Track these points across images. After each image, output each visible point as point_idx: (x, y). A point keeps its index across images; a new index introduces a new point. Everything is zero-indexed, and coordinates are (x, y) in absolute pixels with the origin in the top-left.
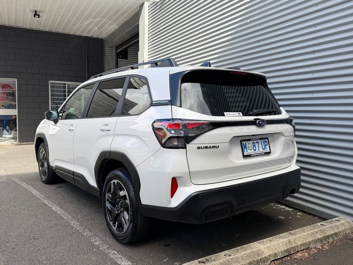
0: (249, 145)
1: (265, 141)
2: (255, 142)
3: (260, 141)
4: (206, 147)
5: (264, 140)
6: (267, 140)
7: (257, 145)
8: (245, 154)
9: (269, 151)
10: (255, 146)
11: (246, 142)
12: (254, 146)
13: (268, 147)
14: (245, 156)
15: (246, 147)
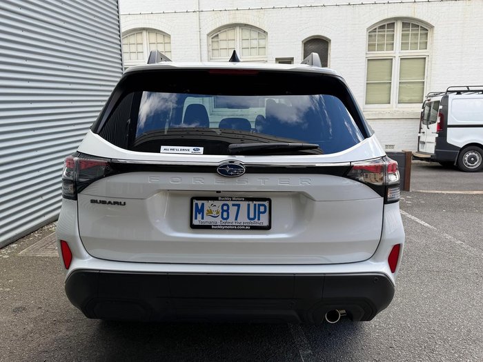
1: (261, 205)
2: (230, 203)
3: (244, 205)
4: (104, 202)
5: (257, 203)
6: (265, 203)
7: (233, 210)
8: (196, 222)
9: (266, 224)
10: (227, 211)
11: (205, 202)
12: (223, 211)
13: (264, 216)
14: (193, 227)
15: (200, 211)
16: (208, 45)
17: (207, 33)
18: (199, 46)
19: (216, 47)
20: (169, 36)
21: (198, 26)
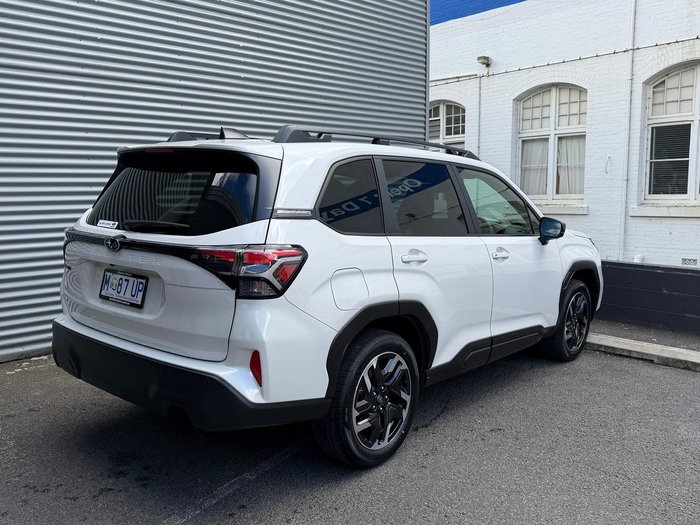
0: (114, 279)
1: (141, 283)
2: (124, 278)
3: (131, 280)
5: (140, 280)
6: (144, 281)
7: (125, 283)
8: (103, 293)
9: (140, 303)
10: (120, 285)
11: (111, 274)
13: (140, 294)
14: (105, 298)
15: (107, 282)
16: (645, 98)
17: (644, 79)
18: (628, 101)
19: (658, 101)
20: (585, 91)
21: (629, 72)
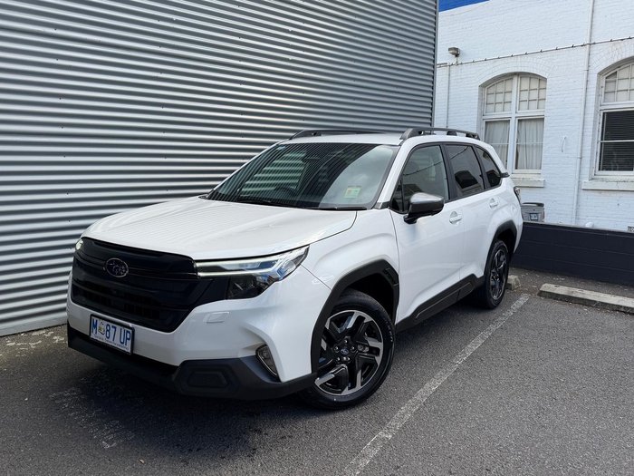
16: (599, 87)
17: (599, 71)
18: (584, 89)
19: (609, 89)
20: (545, 80)
21: (586, 63)
